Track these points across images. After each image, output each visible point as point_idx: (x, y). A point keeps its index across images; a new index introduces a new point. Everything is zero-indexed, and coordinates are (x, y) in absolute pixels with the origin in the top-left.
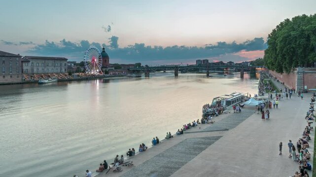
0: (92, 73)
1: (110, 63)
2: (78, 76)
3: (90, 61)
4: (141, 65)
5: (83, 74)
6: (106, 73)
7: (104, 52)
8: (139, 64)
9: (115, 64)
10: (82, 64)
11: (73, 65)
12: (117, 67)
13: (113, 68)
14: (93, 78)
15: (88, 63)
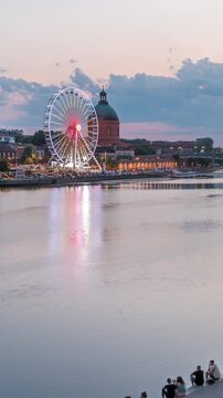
0: (70, 165)
1: (121, 137)
2: (28, 173)
3: (63, 129)
4: (215, 146)
5: (43, 168)
6: (112, 164)
7: (103, 103)
8: (208, 142)
9: (137, 141)
10: (40, 139)
11: (12, 140)
12: (143, 149)
13: (132, 153)
14: (72, 179)
15: (58, 137)
